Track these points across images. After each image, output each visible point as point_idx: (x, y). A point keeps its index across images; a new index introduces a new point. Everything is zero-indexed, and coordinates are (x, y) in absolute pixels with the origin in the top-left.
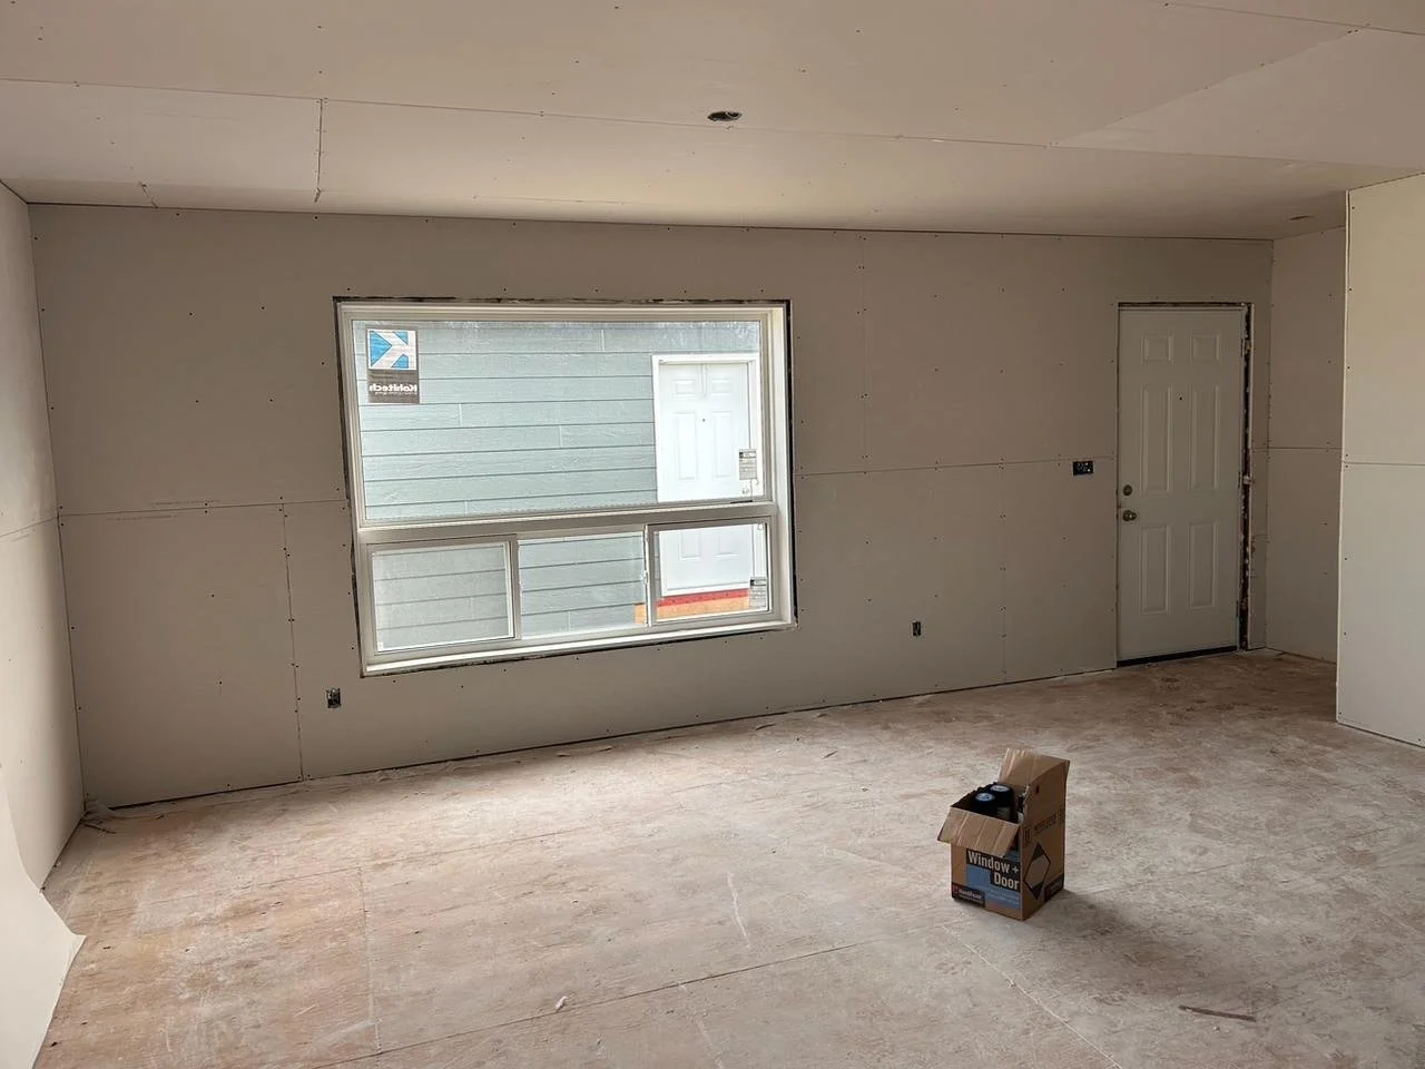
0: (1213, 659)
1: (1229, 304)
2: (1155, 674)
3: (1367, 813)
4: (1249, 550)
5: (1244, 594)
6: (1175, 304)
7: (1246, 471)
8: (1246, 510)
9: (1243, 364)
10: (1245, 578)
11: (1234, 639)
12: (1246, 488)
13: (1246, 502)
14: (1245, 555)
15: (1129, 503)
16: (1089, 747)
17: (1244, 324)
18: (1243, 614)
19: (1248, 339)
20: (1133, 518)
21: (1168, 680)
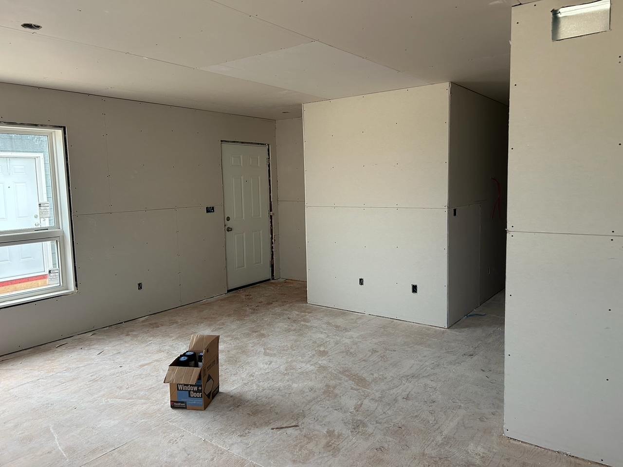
0: (262, 285)
1: (261, 144)
2: (242, 294)
3: (322, 336)
4: (273, 241)
5: (272, 258)
6: (242, 143)
7: (271, 210)
8: (272, 225)
9: (268, 168)
10: (273, 252)
11: (269, 276)
12: (271, 216)
13: (271, 222)
14: (272, 243)
15: (229, 224)
16: (221, 328)
17: (267, 152)
18: (272, 266)
19: (269, 158)
20: (231, 230)
21: (248, 295)
